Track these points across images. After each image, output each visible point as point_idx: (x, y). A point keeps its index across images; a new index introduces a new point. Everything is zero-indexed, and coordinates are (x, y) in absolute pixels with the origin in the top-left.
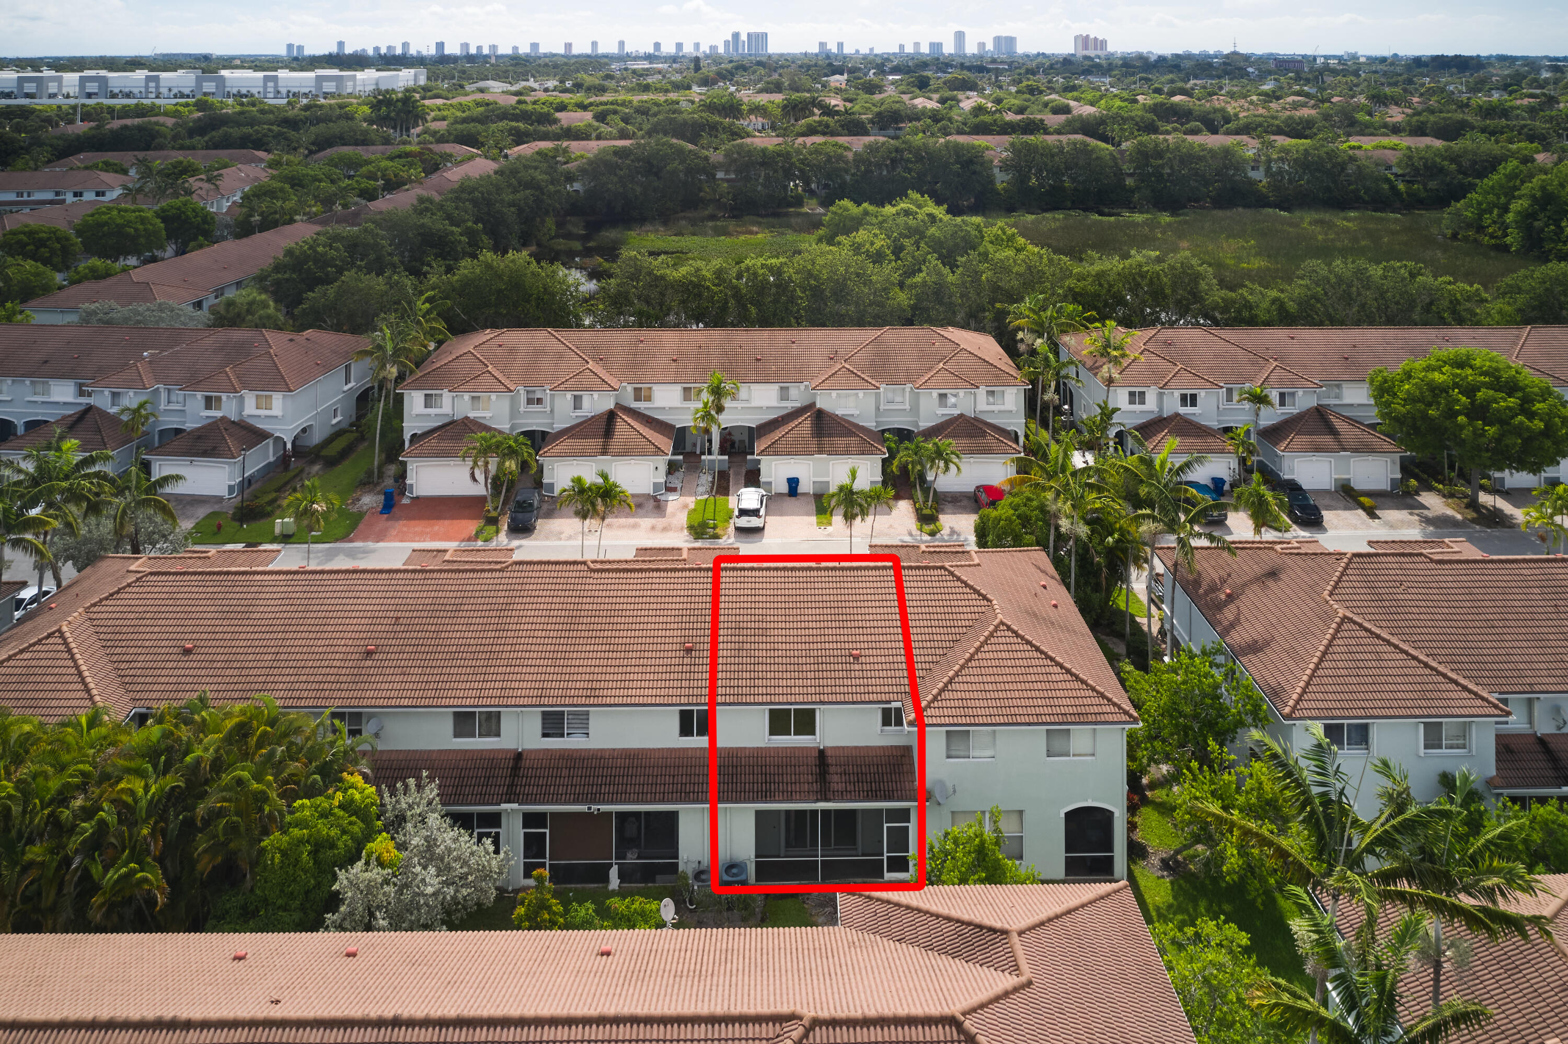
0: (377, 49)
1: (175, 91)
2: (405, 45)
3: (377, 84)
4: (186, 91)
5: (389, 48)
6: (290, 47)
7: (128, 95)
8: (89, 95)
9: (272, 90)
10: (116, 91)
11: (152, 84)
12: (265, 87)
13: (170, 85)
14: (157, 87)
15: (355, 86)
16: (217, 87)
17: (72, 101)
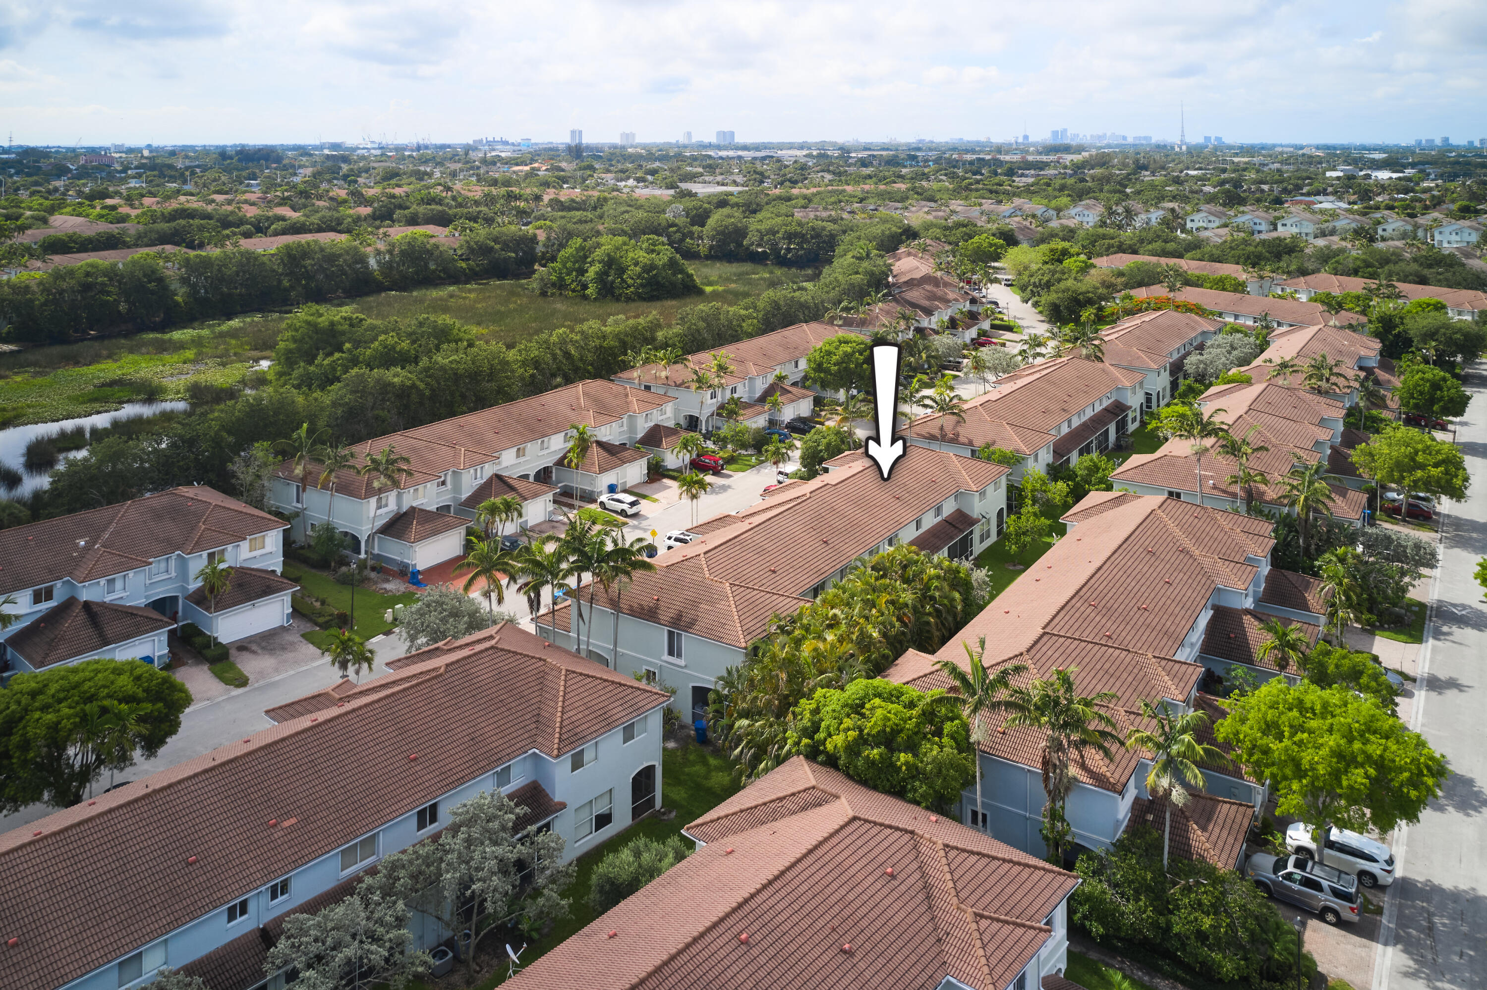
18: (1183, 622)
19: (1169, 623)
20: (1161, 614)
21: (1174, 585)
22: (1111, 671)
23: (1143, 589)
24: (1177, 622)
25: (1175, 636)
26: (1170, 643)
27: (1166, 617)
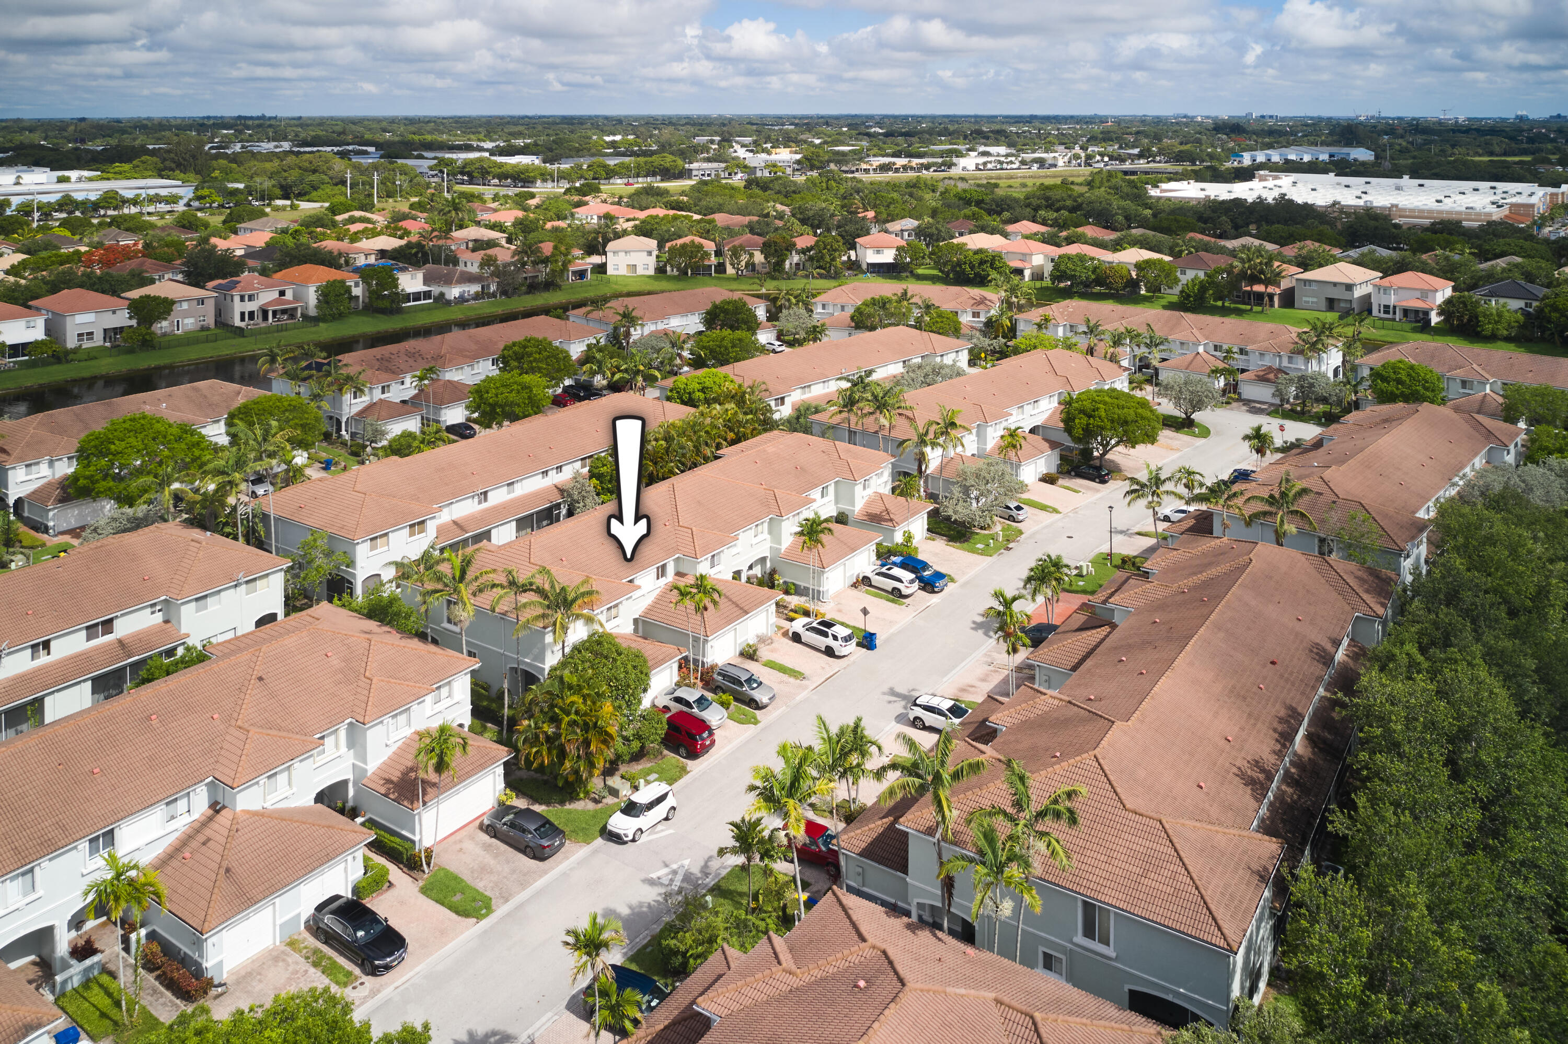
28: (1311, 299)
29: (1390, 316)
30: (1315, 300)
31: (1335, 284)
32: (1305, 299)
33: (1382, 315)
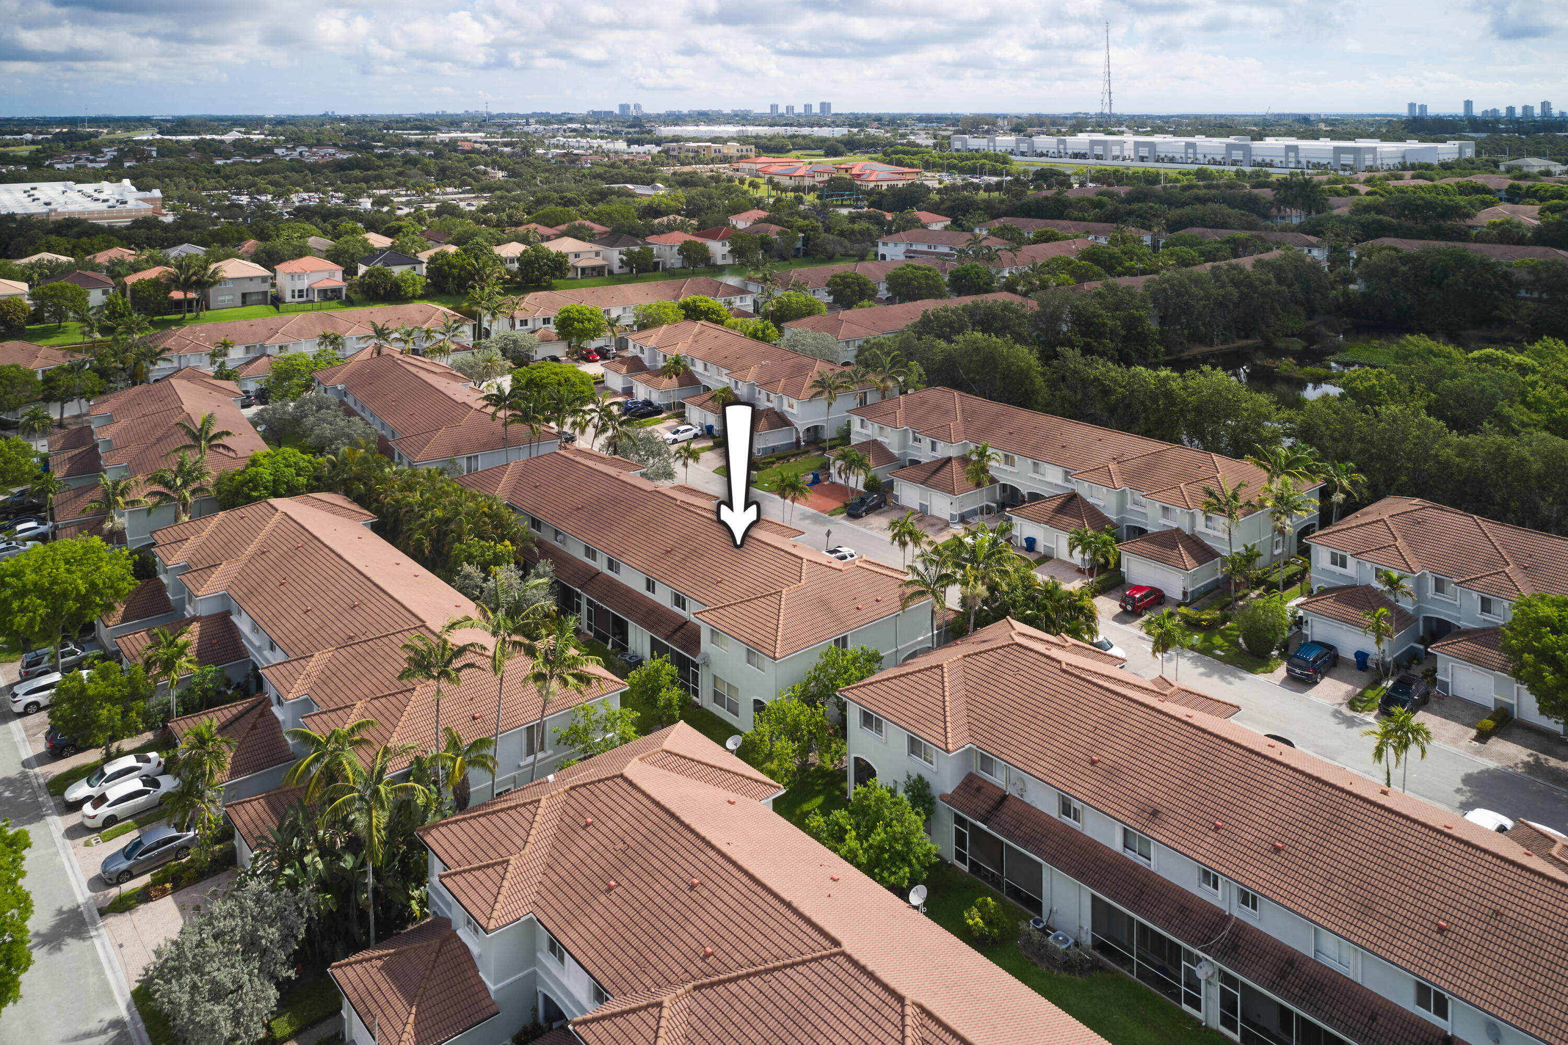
0: (1511, 109)
1: (1209, 157)
2: (1545, 105)
3: (1404, 157)
4: (1218, 158)
5: (1525, 108)
6: (1412, 106)
7: (1172, 160)
8: (1142, 159)
9: (1293, 160)
10: (1162, 155)
11: (1191, 151)
12: (1287, 156)
13: (1205, 152)
14: (1195, 153)
15: (1375, 159)
16: (1244, 156)
17: (1128, 163)
18: (257, 610)
19: (261, 598)
20: (273, 594)
21: (304, 616)
22: (231, 545)
23: (306, 587)
24: (260, 605)
25: (246, 599)
26: (241, 593)
27: (269, 598)
28: (227, 298)
29: (304, 299)
30: (231, 297)
31: (251, 279)
32: (220, 298)
33: (297, 299)
